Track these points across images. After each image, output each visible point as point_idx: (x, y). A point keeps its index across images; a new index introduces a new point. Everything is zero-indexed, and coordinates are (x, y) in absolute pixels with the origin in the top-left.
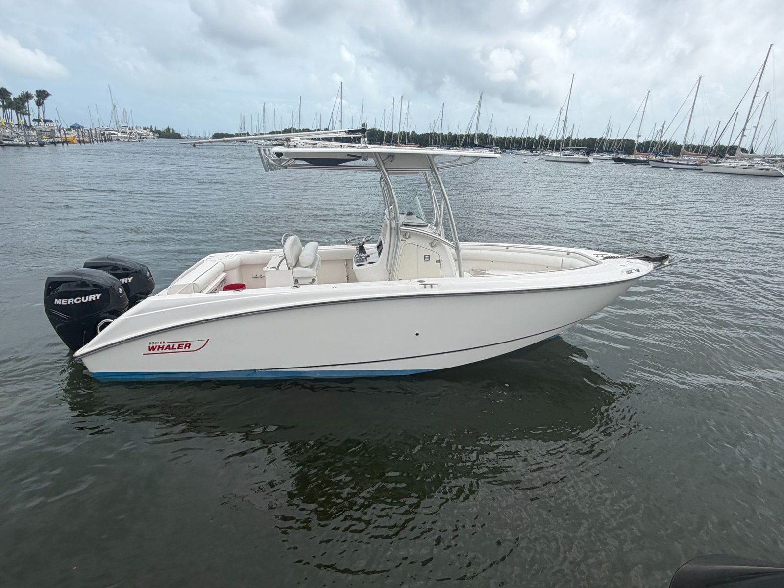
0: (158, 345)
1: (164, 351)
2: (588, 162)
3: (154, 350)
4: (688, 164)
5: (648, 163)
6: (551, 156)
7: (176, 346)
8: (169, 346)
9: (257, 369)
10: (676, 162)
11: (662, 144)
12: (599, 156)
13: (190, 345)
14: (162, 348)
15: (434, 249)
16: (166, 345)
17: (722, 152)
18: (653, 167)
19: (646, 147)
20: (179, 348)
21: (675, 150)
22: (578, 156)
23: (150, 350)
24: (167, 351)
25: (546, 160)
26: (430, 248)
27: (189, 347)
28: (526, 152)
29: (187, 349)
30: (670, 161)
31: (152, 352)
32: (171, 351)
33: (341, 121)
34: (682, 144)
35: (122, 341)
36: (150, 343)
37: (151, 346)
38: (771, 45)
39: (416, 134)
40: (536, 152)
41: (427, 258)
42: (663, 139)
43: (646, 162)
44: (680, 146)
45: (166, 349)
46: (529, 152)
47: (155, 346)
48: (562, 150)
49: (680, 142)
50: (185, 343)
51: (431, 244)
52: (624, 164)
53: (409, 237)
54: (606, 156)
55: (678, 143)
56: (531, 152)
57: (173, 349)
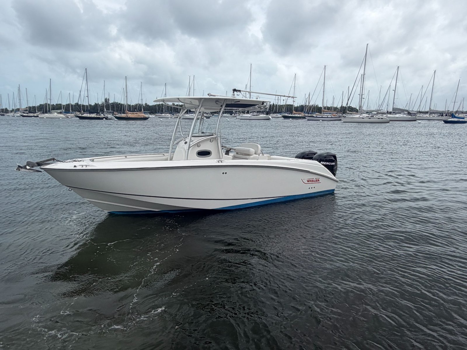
2: (269, 119)
4: (327, 118)
5: (305, 118)
6: (244, 116)
10: (321, 116)
11: (310, 107)
12: (275, 115)
17: (344, 110)
18: (308, 120)
19: (301, 109)
21: (319, 110)
22: (262, 116)
25: (241, 119)
28: (227, 115)
30: (318, 116)
33: (88, 97)
34: (321, 107)
38: (367, 44)
39: (149, 105)
40: (234, 115)
42: (311, 104)
43: (304, 118)
44: (321, 108)
46: (229, 115)
48: (251, 112)
49: (320, 105)
52: (291, 119)
54: (279, 115)
55: (319, 106)
56: (231, 114)
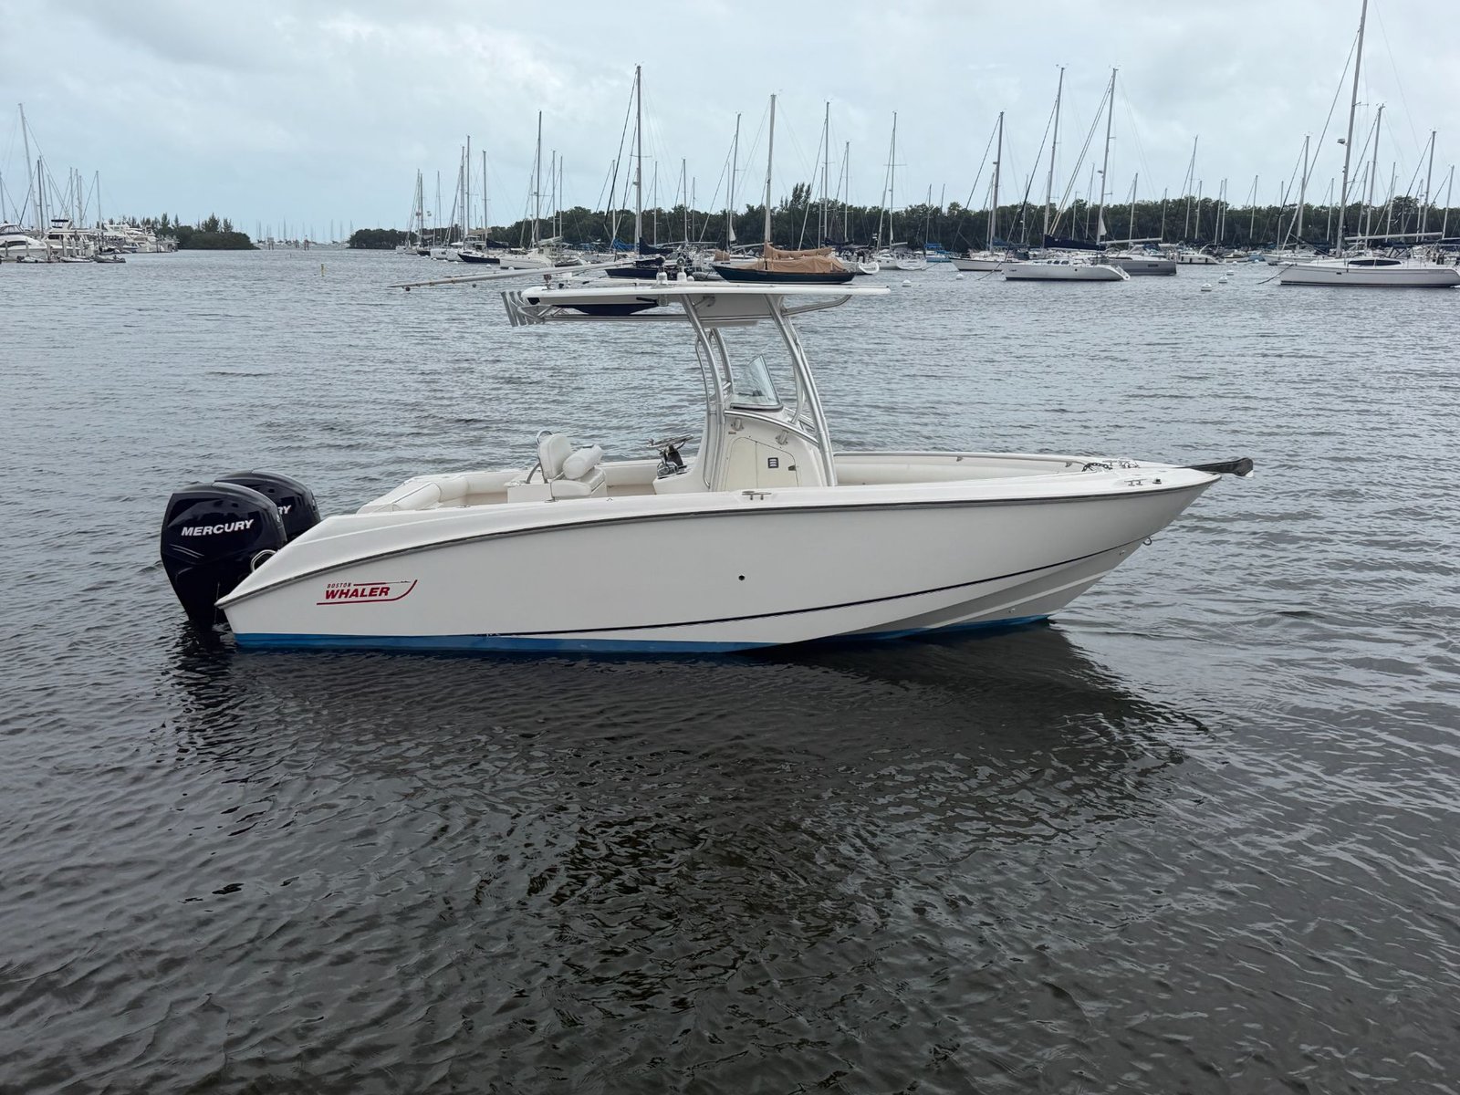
0: (340, 589)
1: (348, 599)
3: (333, 597)
7: (367, 592)
8: (356, 591)
9: (487, 632)
13: (388, 589)
14: (346, 594)
15: (784, 447)
16: (352, 588)
20: (370, 595)
23: (328, 597)
24: (354, 599)
26: (778, 446)
27: (386, 594)
29: (383, 597)
31: (330, 600)
32: (359, 599)
35: (290, 580)
36: (329, 586)
37: (330, 590)
41: (773, 463)
45: (352, 595)
47: (335, 589)
50: (381, 586)
51: (778, 438)
53: (742, 427)
57: (362, 595)
